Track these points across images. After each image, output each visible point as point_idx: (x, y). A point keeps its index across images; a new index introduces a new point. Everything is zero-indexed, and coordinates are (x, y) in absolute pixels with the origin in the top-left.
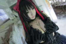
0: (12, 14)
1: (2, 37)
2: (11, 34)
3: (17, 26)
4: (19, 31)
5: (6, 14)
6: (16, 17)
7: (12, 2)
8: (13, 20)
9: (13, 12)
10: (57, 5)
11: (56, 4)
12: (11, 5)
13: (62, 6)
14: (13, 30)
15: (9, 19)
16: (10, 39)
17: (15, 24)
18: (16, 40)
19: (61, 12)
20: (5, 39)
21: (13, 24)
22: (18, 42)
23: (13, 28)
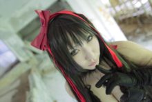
0: (24, 49)
2: (28, 97)
3: (40, 76)
5: (10, 50)
8: (27, 62)
9: (25, 43)
10: (124, 17)
11: (122, 15)
13: (135, 17)
14: (31, 86)
15: (18, 62)
17: (35, 71)
19: (135, 31)
21: (29, 72)
23: (31, 82)
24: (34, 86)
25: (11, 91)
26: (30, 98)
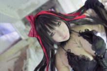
0: (25, 31)
1: (9, 70)
2: (25, 64)
3: (34, 50)
5: (16, 31)
7: (25, 12)
8: (27, 40)
9: (27, 27)
14: (28, 57)
15: (20, 39)
17: (31, 47)
23: (28, 54)
24: (30, 57)
25: (14, 58)
26: (26, 65)
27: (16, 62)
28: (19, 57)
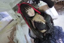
1: (8, 37)
3: (20, 26)
4: (22, 30)
6: (19, 17)
7: (14, 4)
8: (16, 20)
9: (16, 13)
12: (14, 6)
15: (13, 20)
16: (14, 37)
17: (19, 24)
18: (19, 38)
20: (11, 38)
21: (17, 24)
22: (22, 39)
27: (11, 33)
28: (12, 30)
